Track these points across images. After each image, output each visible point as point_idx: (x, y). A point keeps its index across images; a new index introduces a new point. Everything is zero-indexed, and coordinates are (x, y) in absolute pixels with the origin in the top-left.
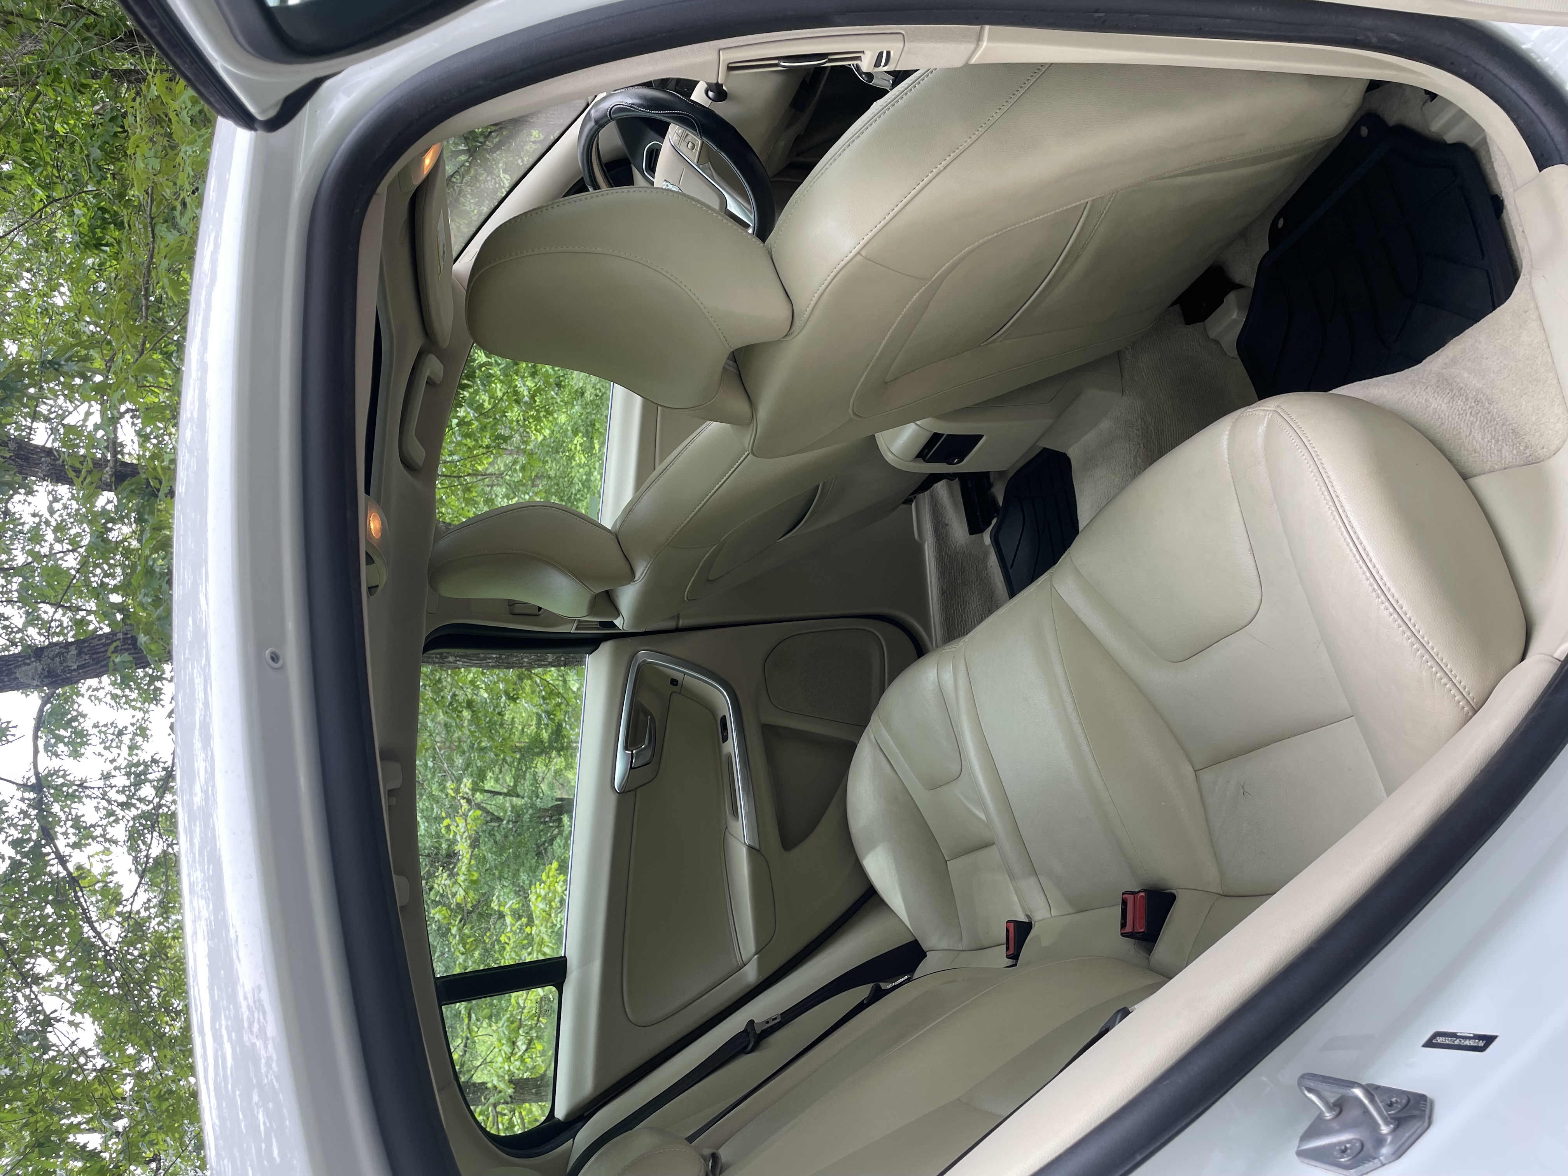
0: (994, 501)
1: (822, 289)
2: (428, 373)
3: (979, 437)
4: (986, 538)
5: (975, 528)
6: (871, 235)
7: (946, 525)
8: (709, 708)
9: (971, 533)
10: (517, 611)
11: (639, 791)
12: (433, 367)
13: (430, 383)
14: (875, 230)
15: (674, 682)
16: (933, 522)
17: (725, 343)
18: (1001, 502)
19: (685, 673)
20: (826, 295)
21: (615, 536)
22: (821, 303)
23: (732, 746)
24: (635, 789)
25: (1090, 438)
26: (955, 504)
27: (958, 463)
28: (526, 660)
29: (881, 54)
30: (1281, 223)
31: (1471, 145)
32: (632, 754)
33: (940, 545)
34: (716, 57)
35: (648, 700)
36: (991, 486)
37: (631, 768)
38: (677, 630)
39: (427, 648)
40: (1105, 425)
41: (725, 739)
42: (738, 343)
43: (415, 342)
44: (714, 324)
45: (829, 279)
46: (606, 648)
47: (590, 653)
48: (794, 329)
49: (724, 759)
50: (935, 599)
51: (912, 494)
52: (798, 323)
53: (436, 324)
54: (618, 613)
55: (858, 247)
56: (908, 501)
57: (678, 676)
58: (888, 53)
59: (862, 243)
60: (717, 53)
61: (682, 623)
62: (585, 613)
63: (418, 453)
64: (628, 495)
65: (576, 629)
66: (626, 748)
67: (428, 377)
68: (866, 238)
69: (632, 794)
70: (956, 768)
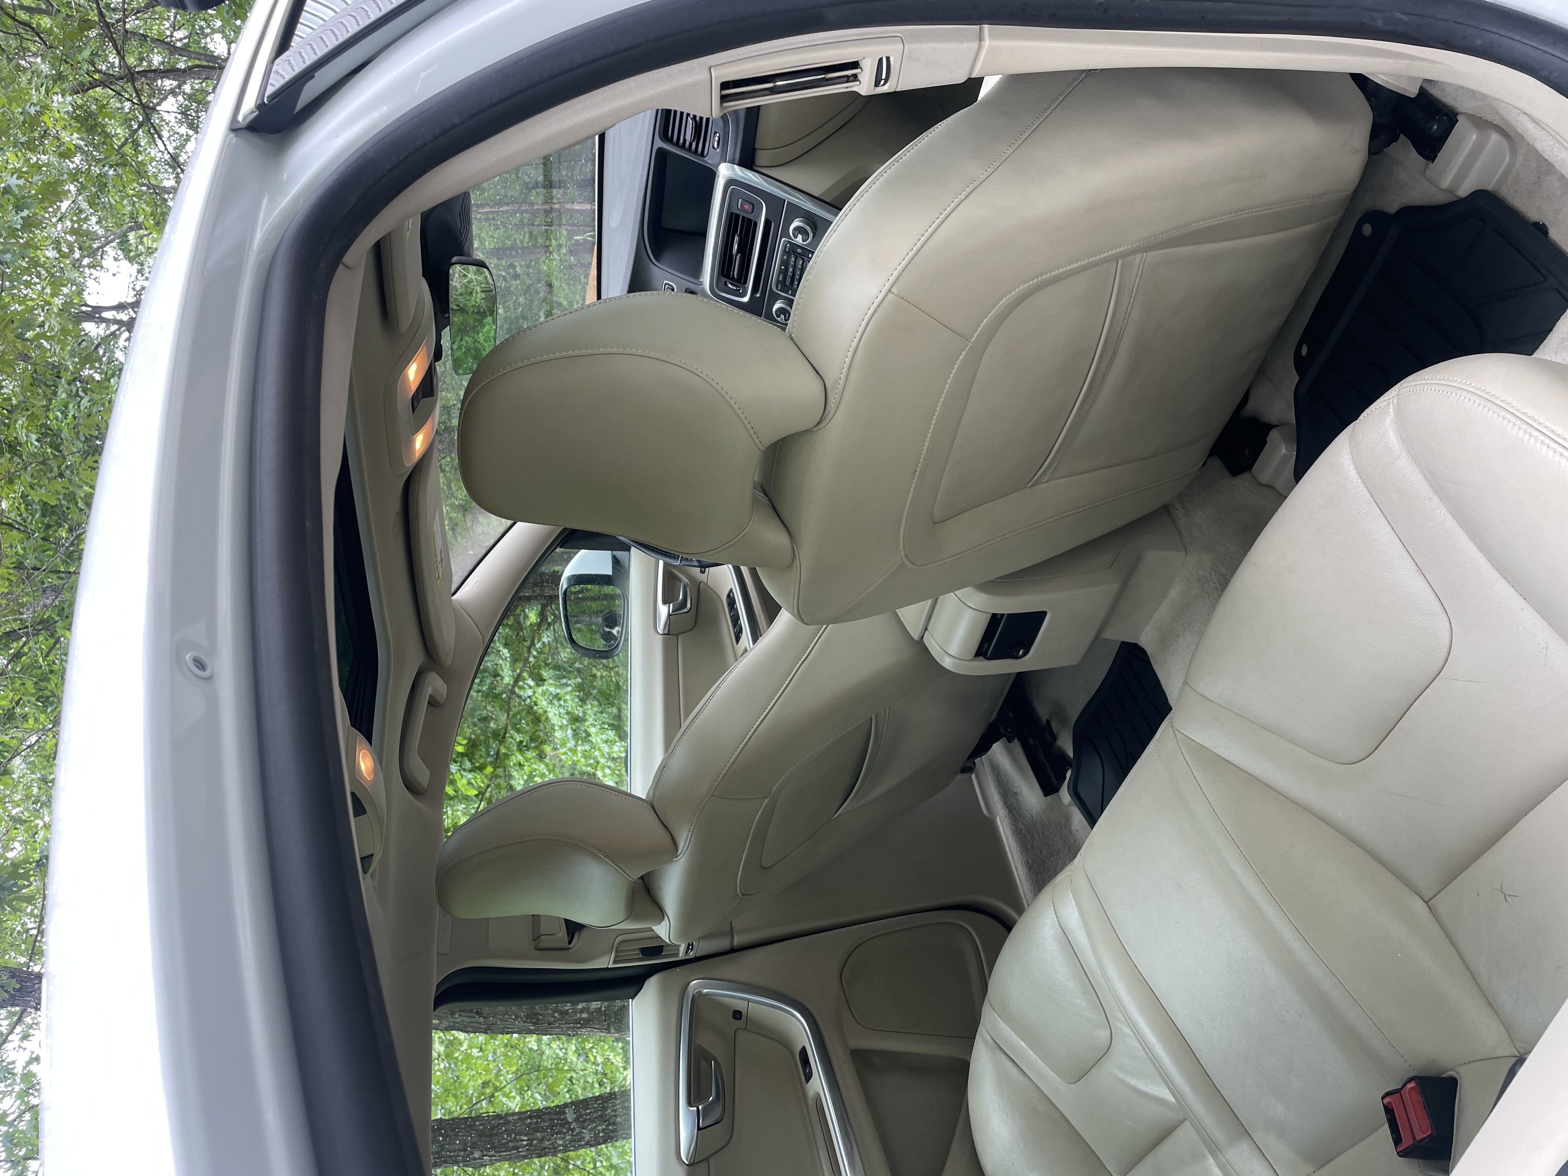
0: (1063, 755)
1: (854, 344)
2: (430, 691)
3: (1042, 615)
4: (1065, 795)
5: (1049, 788)
6: (899, 268)
7: (1016, 794)
8: (782, 1041)
9: (1046, 794)
10: (543, 945)
11: (712, 1161)
12: (435, 685)
13: (433, 703)
14: (903, 264)
15: (737, 1015)
16: (1000, 793)
17: (755, 437)
18: (1071, 755)
19: (749, 1001)
20: (859, 351)
21: (651, 804)
22: (856, 362)
23: (819, 1084)
24: (707, 1159)
25: (1163, 612)
26: (1020, 769)
27: (1025, 654)
28: (561, 1142)
29: (881, 60)
30: (1304, 350)
31: (1490, 188)
32: (698, 1110)
33: (1013, 815)
34: (707, 76)
35: (708, 1041)
36: (1054, 738)
37: (699, 1129)
38: (733, 950)
39: (440, 1001)
40: (1175, 591)
41: (809, 1076)
42: (769, 438)
43: (414, 659)
44: (739, 412)
45: (861, 329)
46: (652, 986)
47: (633, 998)
48: (829, 408)
49: (811, 1103)
50: (1022, 877)
51: (969, 758)
52: (832, 401)
53: (436, 635)
54: (660, 914)
55: (888, 285)
56: (968, 769)
57: (741, 1005)
58: (888, 58)
59: (892, 279)
60: (708, 69)
61: (738, 940)
62: (621, 915)
63: (422, 773)
64: (659, 757)
65: (614, 962)
66: (690, 1103)
67: (430, 696)
68: (895, 274)
69: (705, 1164)
70: (1104, 1034)
